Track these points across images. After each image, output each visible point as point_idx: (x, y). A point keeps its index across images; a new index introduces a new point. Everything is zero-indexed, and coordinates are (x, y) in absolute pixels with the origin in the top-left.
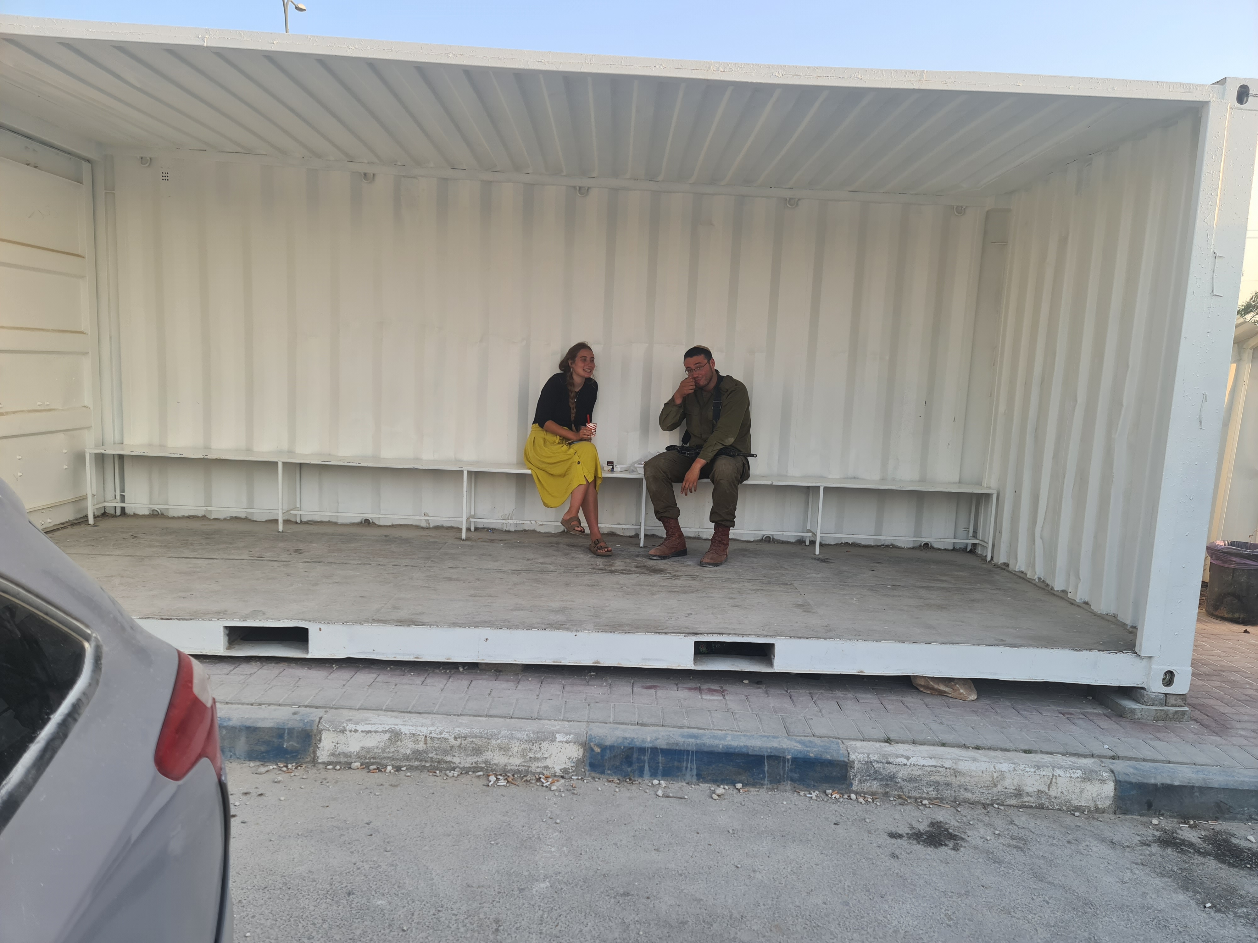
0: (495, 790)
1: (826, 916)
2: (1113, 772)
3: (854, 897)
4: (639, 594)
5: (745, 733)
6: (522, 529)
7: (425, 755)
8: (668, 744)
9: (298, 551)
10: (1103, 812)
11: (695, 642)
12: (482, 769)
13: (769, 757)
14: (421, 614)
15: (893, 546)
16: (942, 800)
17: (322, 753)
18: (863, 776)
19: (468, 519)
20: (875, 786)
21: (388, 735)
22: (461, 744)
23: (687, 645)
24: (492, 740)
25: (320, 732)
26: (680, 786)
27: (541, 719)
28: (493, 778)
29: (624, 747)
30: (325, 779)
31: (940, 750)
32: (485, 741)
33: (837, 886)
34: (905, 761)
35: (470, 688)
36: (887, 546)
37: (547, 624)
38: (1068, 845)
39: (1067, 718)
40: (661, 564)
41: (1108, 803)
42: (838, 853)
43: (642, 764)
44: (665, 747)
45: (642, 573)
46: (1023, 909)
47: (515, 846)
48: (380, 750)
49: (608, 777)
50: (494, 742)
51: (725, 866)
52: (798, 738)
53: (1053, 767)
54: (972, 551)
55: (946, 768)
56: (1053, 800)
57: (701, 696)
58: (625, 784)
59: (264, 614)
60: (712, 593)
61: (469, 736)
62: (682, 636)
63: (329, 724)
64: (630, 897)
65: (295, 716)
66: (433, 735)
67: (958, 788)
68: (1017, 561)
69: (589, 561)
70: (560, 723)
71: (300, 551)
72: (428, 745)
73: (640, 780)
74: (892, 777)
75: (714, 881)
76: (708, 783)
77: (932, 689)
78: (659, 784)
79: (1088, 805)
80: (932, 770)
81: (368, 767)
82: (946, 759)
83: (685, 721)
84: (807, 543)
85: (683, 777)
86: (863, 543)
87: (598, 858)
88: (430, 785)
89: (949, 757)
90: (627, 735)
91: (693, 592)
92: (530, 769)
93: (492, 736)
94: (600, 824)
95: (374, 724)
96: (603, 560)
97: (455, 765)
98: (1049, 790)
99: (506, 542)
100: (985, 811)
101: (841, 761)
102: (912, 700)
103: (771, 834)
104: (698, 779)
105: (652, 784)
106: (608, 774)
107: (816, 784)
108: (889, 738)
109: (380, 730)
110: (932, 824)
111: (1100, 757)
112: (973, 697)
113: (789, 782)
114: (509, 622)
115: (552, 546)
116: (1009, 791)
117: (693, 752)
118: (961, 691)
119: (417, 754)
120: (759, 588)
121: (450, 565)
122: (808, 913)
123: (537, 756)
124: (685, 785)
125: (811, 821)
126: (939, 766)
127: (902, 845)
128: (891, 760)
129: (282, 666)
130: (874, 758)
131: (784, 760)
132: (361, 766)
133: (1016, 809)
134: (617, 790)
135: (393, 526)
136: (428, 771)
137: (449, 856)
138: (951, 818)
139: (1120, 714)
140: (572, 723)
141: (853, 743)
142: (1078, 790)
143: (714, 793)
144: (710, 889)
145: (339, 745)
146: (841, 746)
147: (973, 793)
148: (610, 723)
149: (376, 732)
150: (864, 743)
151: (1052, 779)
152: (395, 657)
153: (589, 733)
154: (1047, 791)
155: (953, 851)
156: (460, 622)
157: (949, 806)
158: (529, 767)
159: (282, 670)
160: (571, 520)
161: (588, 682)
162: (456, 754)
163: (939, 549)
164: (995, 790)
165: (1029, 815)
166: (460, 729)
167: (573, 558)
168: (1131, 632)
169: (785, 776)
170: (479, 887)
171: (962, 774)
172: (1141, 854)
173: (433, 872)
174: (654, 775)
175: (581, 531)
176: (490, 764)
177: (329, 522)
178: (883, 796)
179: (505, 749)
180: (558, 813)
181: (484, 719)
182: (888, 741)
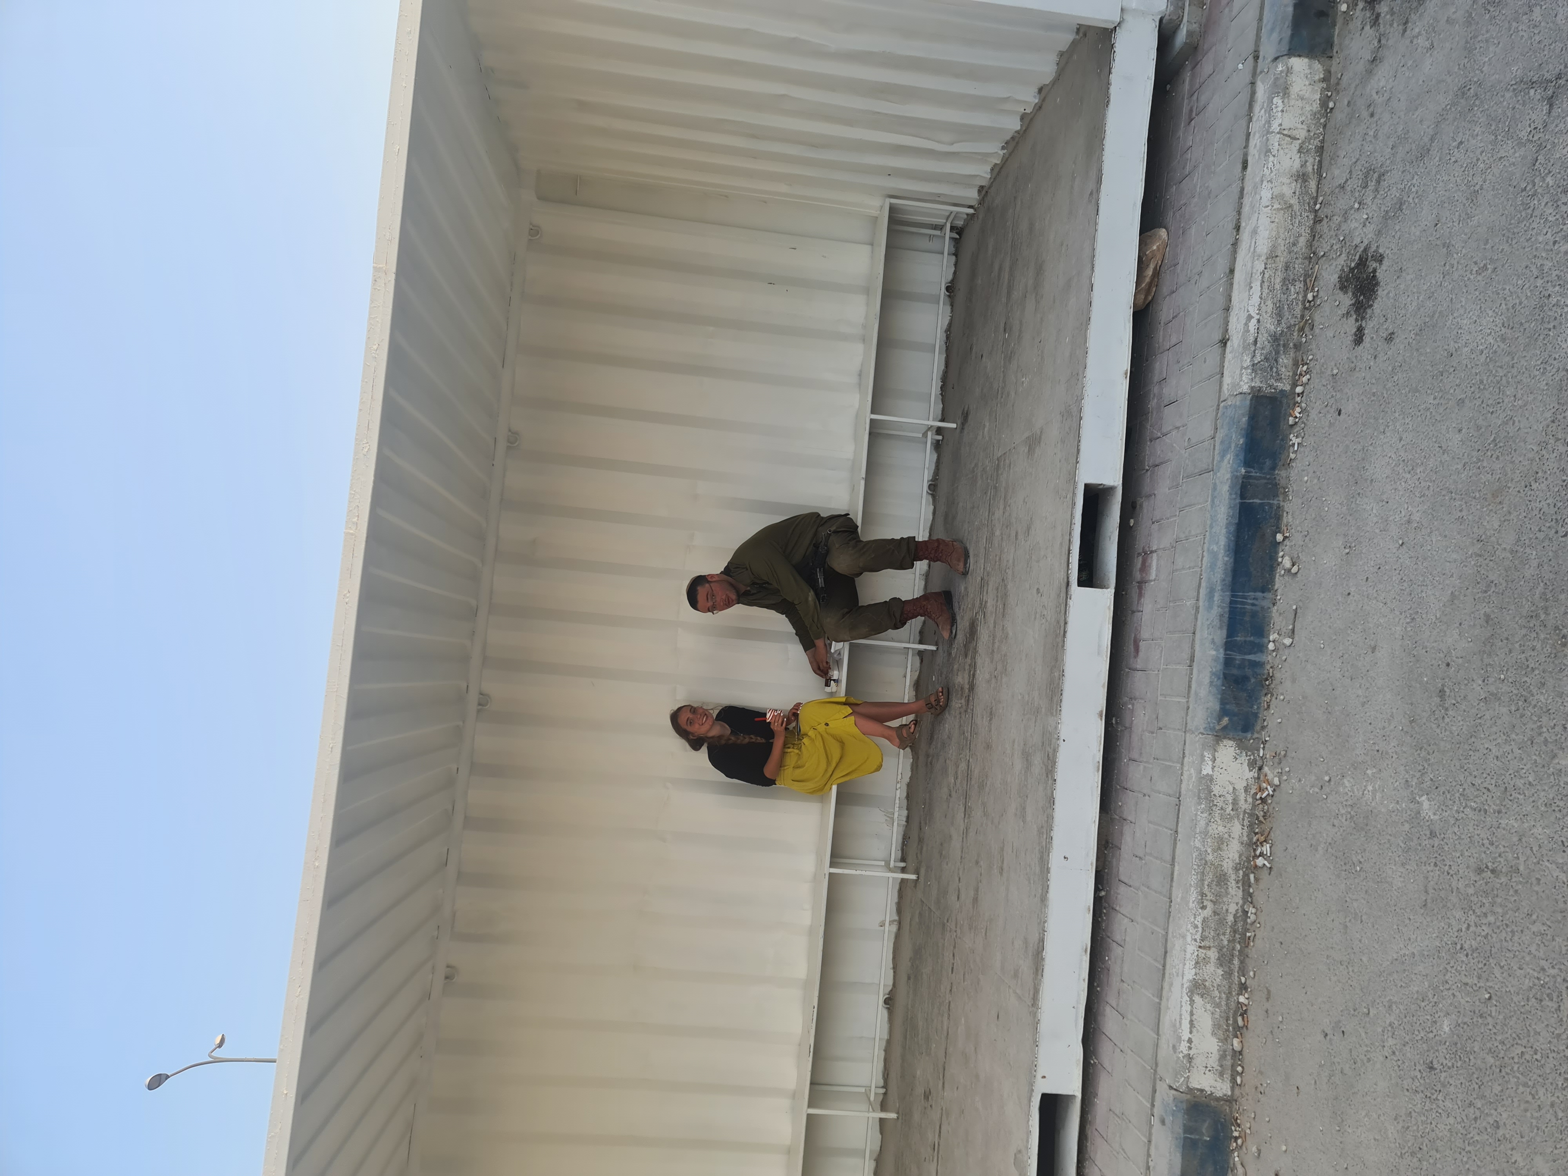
0: (1277, 859)
1: (1478, 431)
2: (1276, 59)
3: (1452, 391)
4: (1005, 655)
5: (1208, 527)
6: (906, 801)
7: (1225, 950)
8: (1221, 628)
9: (927, 1096)
10: (1330, 72)
11: (1079, 586)
12: (1246, 875)
13: (1242, 496)
14: (1026, 941)
15: (949, 330)
16: (1307, 276)
17: (1219, 1089)
18: (1272, 375)
19: (891, 870)
20: (1285, 361)
21: (1197, 998)
22: (1211, 901)
23: (1081, 595)
24: (1207, 859)
25: (1190, 1090)
26: (1278, 614)
27: (1180, 793)
28: (1260, 861)
29: (1223, 685)
30: (1256, 1088)
31: (1238, 276)
32: (1208, 869)
33: (1434, 414)
34: (1254, 322)
35: (1131, 883)
36: (948, 337)
37: (1047, 777)
38: (1376, 117)
39: (1197, 115)
40: (963, 624)
41: (1317, 66)
42: (1383, 411)
43: (1247, 663)
44: (1225, 632)
45: (975, 649)
46: (1471, 174)
47: (1365, 839)
48: (1217, 1010)
49: (1262, 708)
50: (1210, 857)
51: (1401, 560)
52: (1217, 458)
53: (1268, 132)
54: (959, 231)
55: (1266, 268)
56: (1312, 134)
57: (1152, 581)
58: (1272, 686)
59: (1020, 1151)
60: (1008, 561)
61: (1201, 889)
62: (1070, 602)
63: (1179, 1076)
64: (1446, 689)
65: (1167, 1121)
66: (1198, 937)
67: (1292, 254)
68: (977, 176)
69: (955, 717)
70: (1185, 768)
71: (927, 1093)
72: (1212, 945)
73: (1268, 667)
74: (1275, 339)
75: (1422, 576)
76: (1275, 579)
77: (1150, 285)
78: (1274, 641)
79: (1319, 90)
80: (1267, 287)
81: (1240, 1028)
82: (1252, 268)
83: (1188, 603)
84: (940, 438)
85: (1266, 610)
86: (943, 367)
87: (1384, 728)
88: (1267, 946)
89: (1250, 265)
90: (1207, 681)
91: (1006, 586)
92: (1248, 811)
93: (1201, 859)
94: (1331, 723)
95: (1181, 1015)
96: (954, 699)
97: (1240, 911)
98: (1298, 139)
99: (922, 822)
100: (1325, 220)
101: (1251, 404)
102: (1165, 311)
103: (1353, 497)
104: (1269, 590)
105: (1273, 651)
106: (1258, 708)
107: (1280, 437)
108: (1221, 341)
109: (1189, 1008)
110: (1343, 288)
111: (1254, 74)
112: (1163, 233)
113: (1277, 472)
114: (1042, 827)
115: (931, 763)
116: (1298, 190)
117: (1233, 596)
118: (1155, 248)
119: (1224, 960)
120: (1002, 502)
121: (954, 898)
122: (1475, 453)
123: (1231, 801)
124: (1276, 608)
125: (1335, 445)
126: (1263, 278)
127: (1373, 327)
128: (1252, 339)
129: (1092, 1132)
130: (1249, 361)
131: (1246, 477)
132: (1238, 1038)
133: (1323, 182)
134: (1282, 697)
135: (895, 968)
136: (1247, 947)
137: (1377, 929)
138: (1334, 264)
139: (1194, 49)
140: (1187, 752)
141: (1225, 387)
142: (1300, 103)
143: (1289, 570)
144: (1435, 581)
145: (1208, 1066)
146: (1230, 403)
147: (1300, 235)
148: (1188, 702)
149: (1192, 1014)
150: (1226, 373)
151: (1284, 135)
152: (1084, 980)
153: (1202, 730)
154: (1300, 141)
155: (1383, 262)
156: (1040, 891)
157: (1317, 266)
158: (1245, 812)
159: (1096, 1133)
160: (900, 737)
161: (1126, 728)
162: (1224, 908)
163: (955, 273)
164: (1296, 207)
165: (1332, 165)
166: (1191, 901)
167: (949, 737)
168: (1085, 35)
169: (1268, 477)
170: (1426, 892)
171: (1274, 247)
172: (1391, 25)
173: (1402, 952)
174: (1261, 648)
175: (915, 725)
176: (1240, 864)
177: (885, 1051)
178: (1299, 351)
179: (1220, 843)
180: (1313, 778)
181: (1177, 868)
182: (1224, 342)
